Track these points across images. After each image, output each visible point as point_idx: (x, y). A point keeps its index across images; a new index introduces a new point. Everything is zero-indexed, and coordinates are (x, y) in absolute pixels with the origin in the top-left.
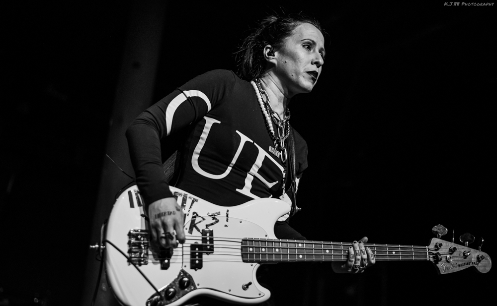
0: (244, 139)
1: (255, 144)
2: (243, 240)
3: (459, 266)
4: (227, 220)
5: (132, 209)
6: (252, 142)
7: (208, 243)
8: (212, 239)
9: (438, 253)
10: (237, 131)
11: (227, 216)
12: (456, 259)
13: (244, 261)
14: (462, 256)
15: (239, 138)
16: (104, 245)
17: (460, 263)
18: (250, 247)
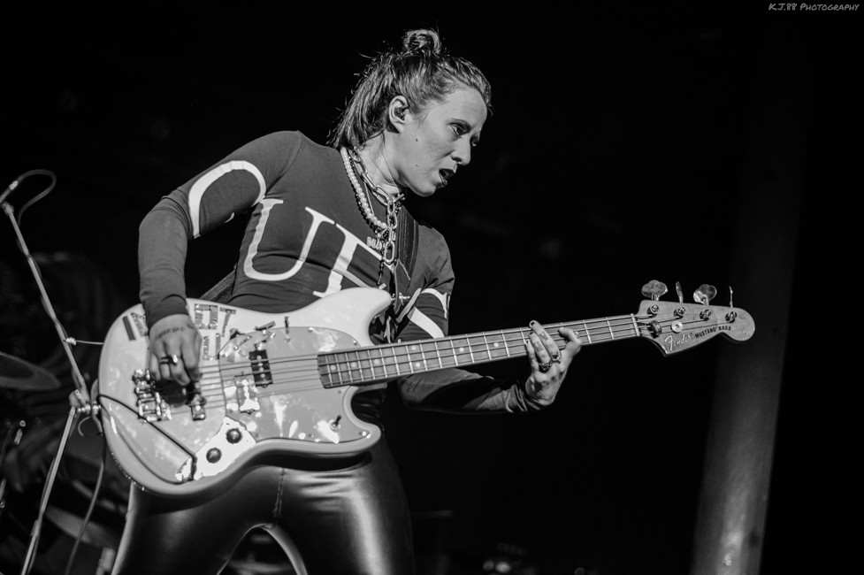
0: (318, 218)
1: (338, 226)
2: (319, 356)
3: (697, 336)
4: (287, 332)
5: (133, 342)
6: (333, 222)
7: (262, 370)
8: (267, 362)
9: (654, 322)
10: (308, 209)
11: (287, 325)
12: (689, 326)
13: (325, 388)
14: (699, 319)
15: (311, 218)
16: (99, 403)
17: (697, 331)
18: (330, 365)
